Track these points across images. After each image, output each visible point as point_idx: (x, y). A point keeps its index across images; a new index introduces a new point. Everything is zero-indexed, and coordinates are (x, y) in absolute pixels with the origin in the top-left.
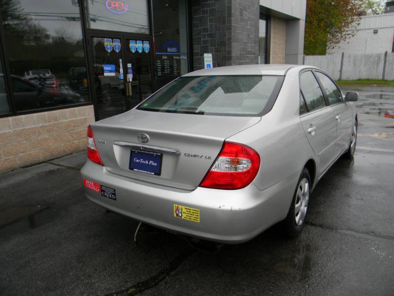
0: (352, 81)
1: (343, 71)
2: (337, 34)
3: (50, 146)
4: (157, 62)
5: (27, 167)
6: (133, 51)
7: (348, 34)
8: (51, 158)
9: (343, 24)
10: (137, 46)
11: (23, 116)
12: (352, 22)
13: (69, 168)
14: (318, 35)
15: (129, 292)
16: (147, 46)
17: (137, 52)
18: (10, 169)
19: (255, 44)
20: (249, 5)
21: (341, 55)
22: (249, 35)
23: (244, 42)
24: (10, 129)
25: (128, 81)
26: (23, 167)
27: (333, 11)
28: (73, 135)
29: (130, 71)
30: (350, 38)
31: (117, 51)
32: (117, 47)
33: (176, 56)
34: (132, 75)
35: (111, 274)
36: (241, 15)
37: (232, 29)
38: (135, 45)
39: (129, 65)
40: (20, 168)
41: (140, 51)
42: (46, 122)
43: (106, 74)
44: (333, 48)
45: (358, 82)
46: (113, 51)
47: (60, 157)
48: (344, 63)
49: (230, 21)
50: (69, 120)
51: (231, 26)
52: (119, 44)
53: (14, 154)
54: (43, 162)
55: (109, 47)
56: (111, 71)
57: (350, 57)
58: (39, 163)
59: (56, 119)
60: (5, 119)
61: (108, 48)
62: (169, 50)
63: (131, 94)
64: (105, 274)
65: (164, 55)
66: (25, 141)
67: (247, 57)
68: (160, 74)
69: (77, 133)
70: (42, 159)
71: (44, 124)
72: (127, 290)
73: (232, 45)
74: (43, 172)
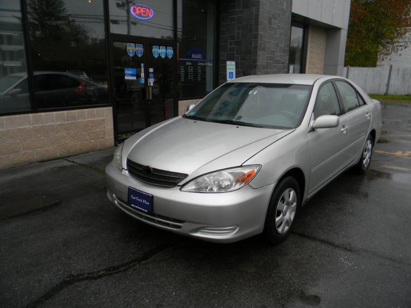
0: (399, 96)
1: (390, 85)
2: (388, 45)
3: (67, 144)
4: (180, 68)
5: (43, 161)
6: (156, 56)
7: (401, 46)
8: (68, 155)
9: (396, 35)
10: (160, 51)
11: (43, 114)
12: (405, 33)
13: (80, 165)
14: (366, 45)
15: (100, 274)
16: (170, 51)
17: (160, 57)
18: (27, 162)
19: (284, 53)
20: (279, 14)
21: (389, 68)
22: (277, 44)
23: (271, 51)
24: (30, 124)
25: (149, 85)
26: (40, 162)
27: (384, 21)
28: (91, 135)
29: (151, 75)
30: (402, 49)
31: (140, 55)
32: (139, 52)
33: (201, 62)
34: (153, 80)
35: (89, 258)
36: (270, 23)
37: (259, 37)
38: (158, 50)
39: (151, 70)
40: (37, 162)
41: (163, 57)
42: (64, 120)
43: (126, 78)
44: (383, 60)
45: (406, 97)
46: (136, 56)
47: (76, 155)
48: (392, 76)
49: (257, 30)
50: (87, 120)
51: (257, 34)
52: (142, 49)
53: (33, 149)
54: (59, 158)
55: (131, 51)
56: (132, 75)
57: (399, 70)
58: (56, 159)
59: (74, 119)
60: (26, 115)
61: (130, 53)
62: (193, 56)
63: (151, 98)
64: (84, 257)
65: (188, 61)
66: (43, 138)
67: (274, 66)
68: (183, 80)
69: (94, 133)
70: (58, 155)
71: (64, 123)
72: (98, 272)
73: (258, 54)
74: (56, 168)
